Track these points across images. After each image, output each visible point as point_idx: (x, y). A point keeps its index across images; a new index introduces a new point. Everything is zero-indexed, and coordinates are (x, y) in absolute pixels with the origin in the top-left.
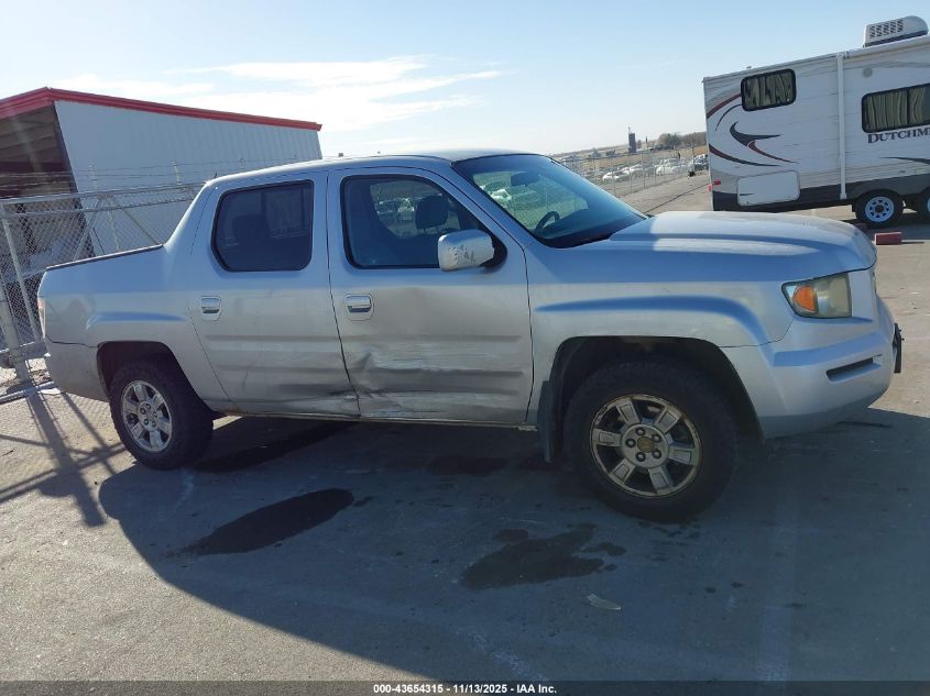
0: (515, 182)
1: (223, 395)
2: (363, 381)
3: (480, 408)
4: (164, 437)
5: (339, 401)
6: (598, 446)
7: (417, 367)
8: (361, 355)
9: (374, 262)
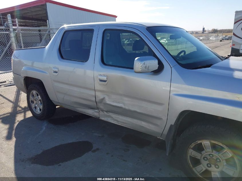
0: (172, 38)
1: (57, 101)
2: (101, 106)
3: (142, 127)
4: (40, 110)
5: (93, 111)
6: (190, 156)
7: (121, 106)
8: (102, 97)
9: (111, 63)
